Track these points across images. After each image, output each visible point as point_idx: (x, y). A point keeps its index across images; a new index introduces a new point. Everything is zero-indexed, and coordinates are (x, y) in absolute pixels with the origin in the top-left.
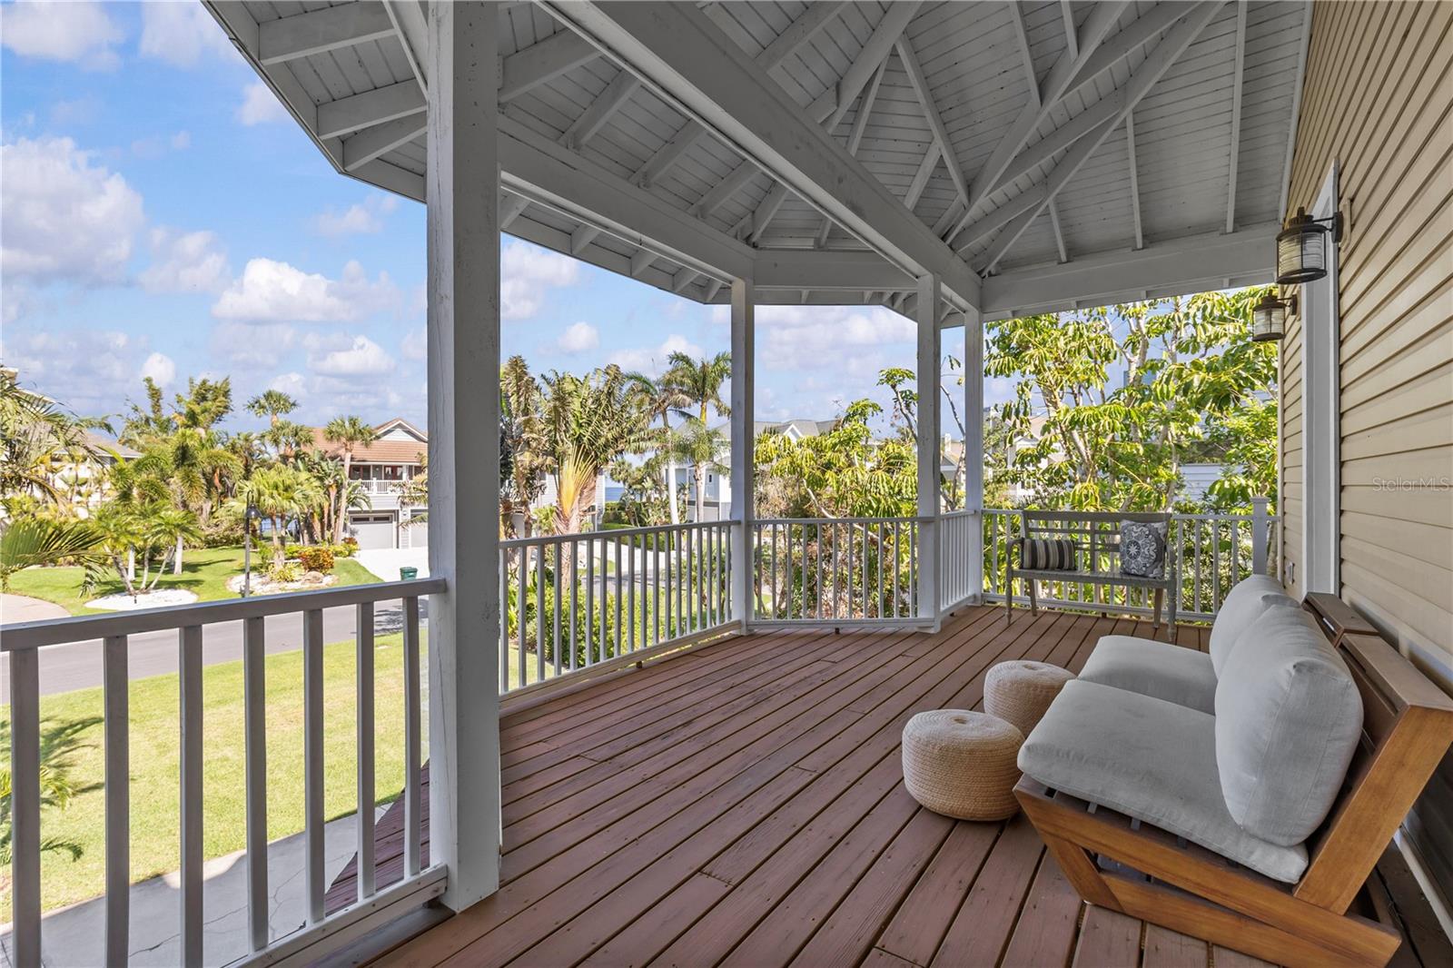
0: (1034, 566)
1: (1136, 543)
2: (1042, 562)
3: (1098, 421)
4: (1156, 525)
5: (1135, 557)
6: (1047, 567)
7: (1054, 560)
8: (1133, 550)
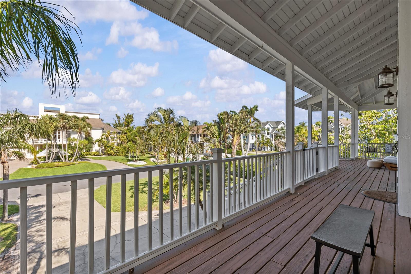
0: (370, 151)
1: (388, 148)
2: (371, 151)
3: (379, 128)
4: (392, 145)
5: (388, 150)
6: (372, 151)
7: (373, 150)
8: (388, 149)
